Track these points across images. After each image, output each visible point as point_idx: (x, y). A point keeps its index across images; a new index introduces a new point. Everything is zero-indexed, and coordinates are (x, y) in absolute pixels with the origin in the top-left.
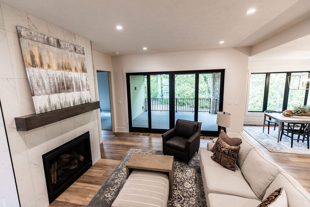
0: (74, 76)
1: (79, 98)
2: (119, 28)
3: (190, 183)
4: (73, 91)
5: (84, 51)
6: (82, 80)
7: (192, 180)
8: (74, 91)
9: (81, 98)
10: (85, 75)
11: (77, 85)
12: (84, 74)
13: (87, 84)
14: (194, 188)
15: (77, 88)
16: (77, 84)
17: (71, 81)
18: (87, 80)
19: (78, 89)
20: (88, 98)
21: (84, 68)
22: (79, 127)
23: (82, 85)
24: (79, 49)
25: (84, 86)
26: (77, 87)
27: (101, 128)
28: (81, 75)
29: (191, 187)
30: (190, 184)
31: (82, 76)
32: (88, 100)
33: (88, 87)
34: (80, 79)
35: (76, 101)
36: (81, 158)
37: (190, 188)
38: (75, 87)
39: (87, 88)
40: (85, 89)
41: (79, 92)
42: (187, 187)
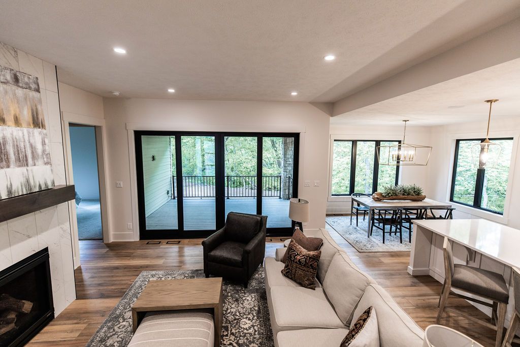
0: (12, 134)
1: (23, 180)
2: (120, 51)
3: (249, 319)
4: (8, 167)
5: (38, 85)
6: (33, 145)
7: (252, 314)
8: (12, 166)
9: (28, 181)
10: (40, 133)
11: (18, 154)
12: (37, 131)
13: (44, 151)
14: (255, 327)
15: (18, 159)
16: (18, 151)
17: (4, 145)
18: (44, 144)
19: (22, 161)
20: (46, 180)
21: (37, 118)
22: (22, 240)
23: (33, 153)
24: (26, 80)
25: (38, 155)
26: (19, 157)
27: (77, 238)
28: (29, 133)
29: (252, 325)
30: (249, 322)
31: (33, 136)
32: (46, 184)
33: (47, 158)
34: (27, 141)
35: (14, 188)
36: (25, 306)
37: (250, 328)
38: (12, 157)
39: (45, 160)
40: (40, 162)
41: (24, 169)
42: (245, 327)
